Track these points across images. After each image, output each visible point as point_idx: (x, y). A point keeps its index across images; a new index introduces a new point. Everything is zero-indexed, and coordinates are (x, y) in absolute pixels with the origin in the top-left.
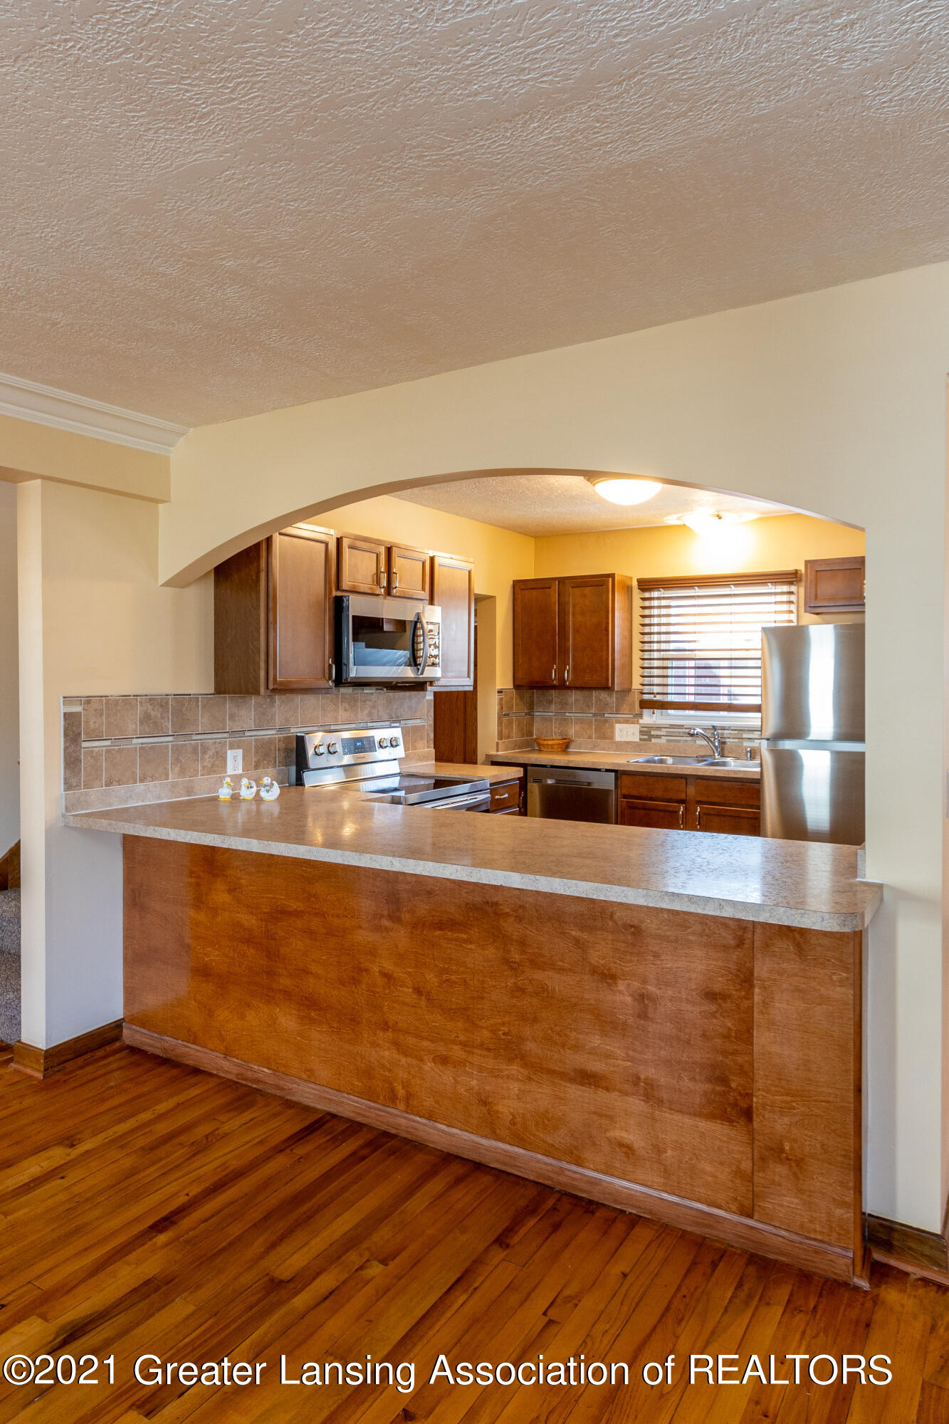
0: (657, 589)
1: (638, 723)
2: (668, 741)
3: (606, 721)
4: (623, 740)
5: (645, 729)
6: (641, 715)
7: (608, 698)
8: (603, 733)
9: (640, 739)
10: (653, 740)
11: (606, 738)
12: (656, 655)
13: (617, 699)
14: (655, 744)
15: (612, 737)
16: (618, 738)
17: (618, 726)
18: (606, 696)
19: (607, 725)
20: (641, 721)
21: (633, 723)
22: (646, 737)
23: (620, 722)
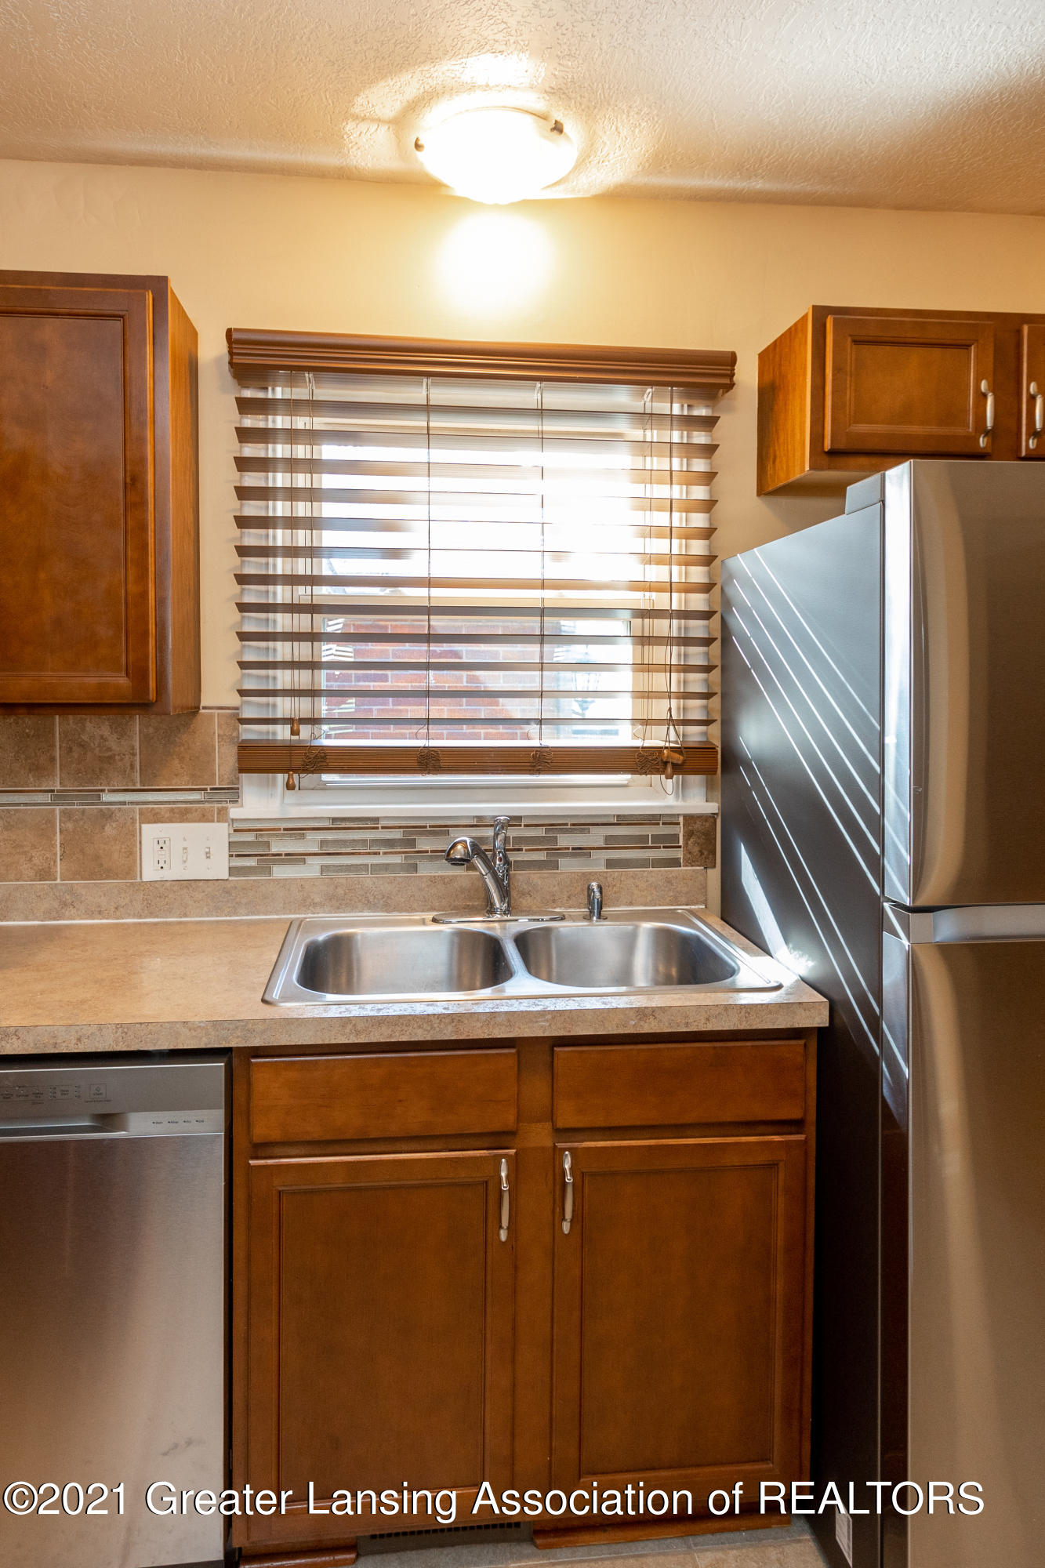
0: (295, 372)
1: (222, 815)
2: (324, 869)
3: (106, 816)
4: (169, 875)
5: (250, 837)
6: (233, 793)
7: (112, 742)
8: (97, 858)
9: (233, 871)
10: (280, 872)
11: (109, 874)
12: (281, 594)
13: (146, 739)
14: (284, 883)
15: (129, 868)
16: (150, 872)
17: (150, 832)
18: (105, 730)
19: (110, 830)
20: (234, 812)
21: (204, 818)
22: (252, 862)
23: (157, 818)
